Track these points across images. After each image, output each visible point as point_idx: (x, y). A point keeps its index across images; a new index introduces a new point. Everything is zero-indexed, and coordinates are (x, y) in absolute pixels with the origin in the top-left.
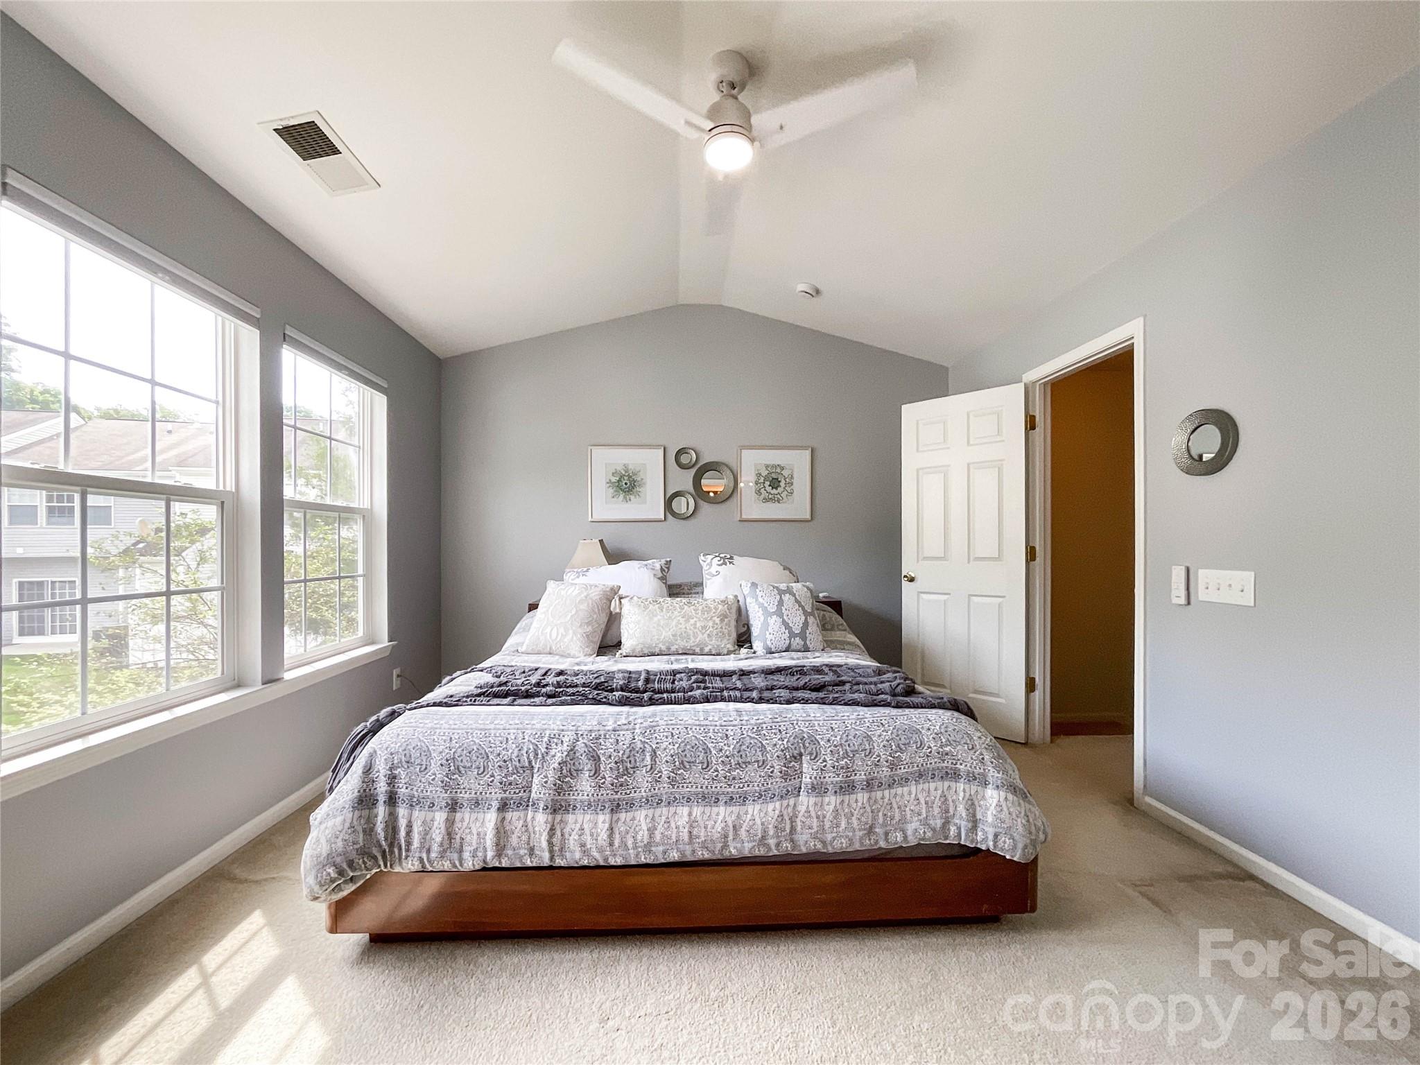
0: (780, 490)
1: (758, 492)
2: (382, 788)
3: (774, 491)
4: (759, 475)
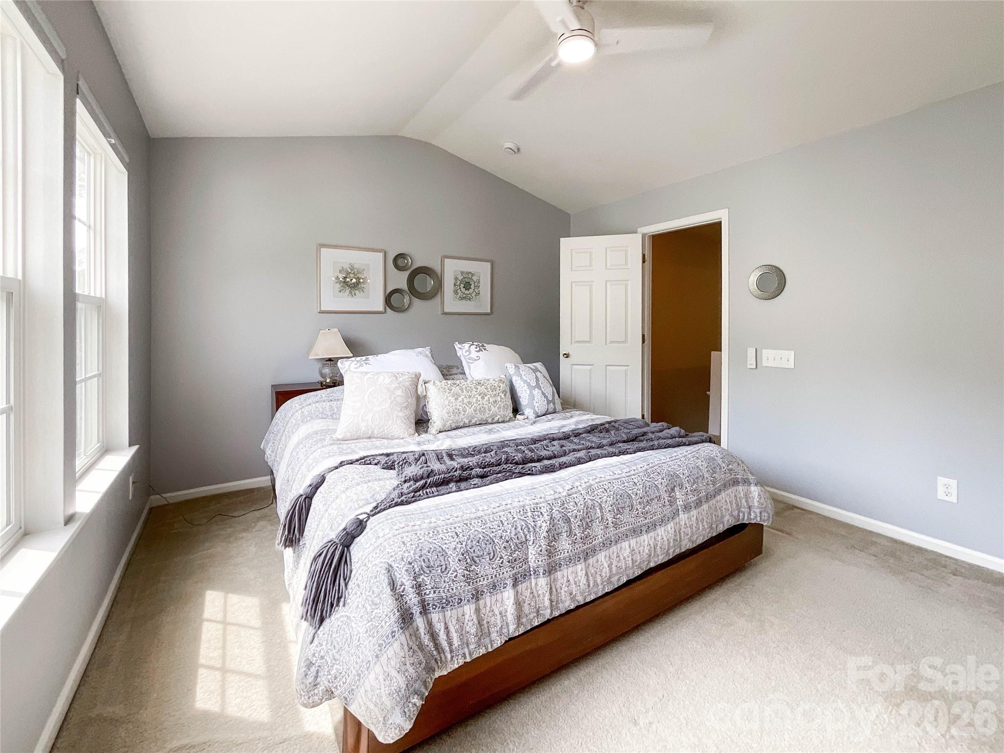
0: (471, 291)
1: (456, 292)
2: (412, 599)
3: (467, 292)
4: (456, 279)
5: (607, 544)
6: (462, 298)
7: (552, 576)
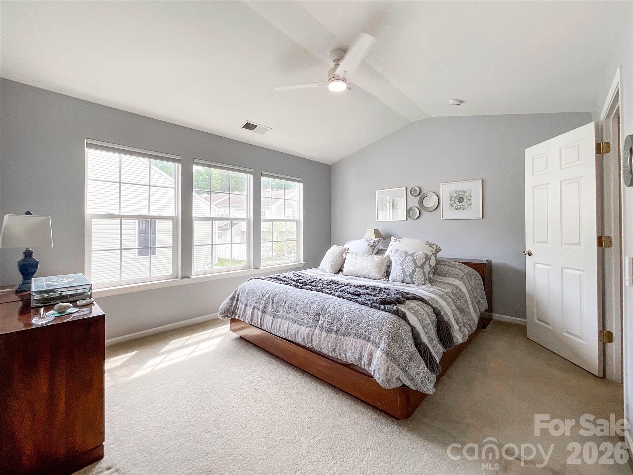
0: (464, 203)
1: (451, 205)
3: (461, 204)
4: (452, 196)
5: (283, 317)
6: (456, 209)
7: (263, 315)
